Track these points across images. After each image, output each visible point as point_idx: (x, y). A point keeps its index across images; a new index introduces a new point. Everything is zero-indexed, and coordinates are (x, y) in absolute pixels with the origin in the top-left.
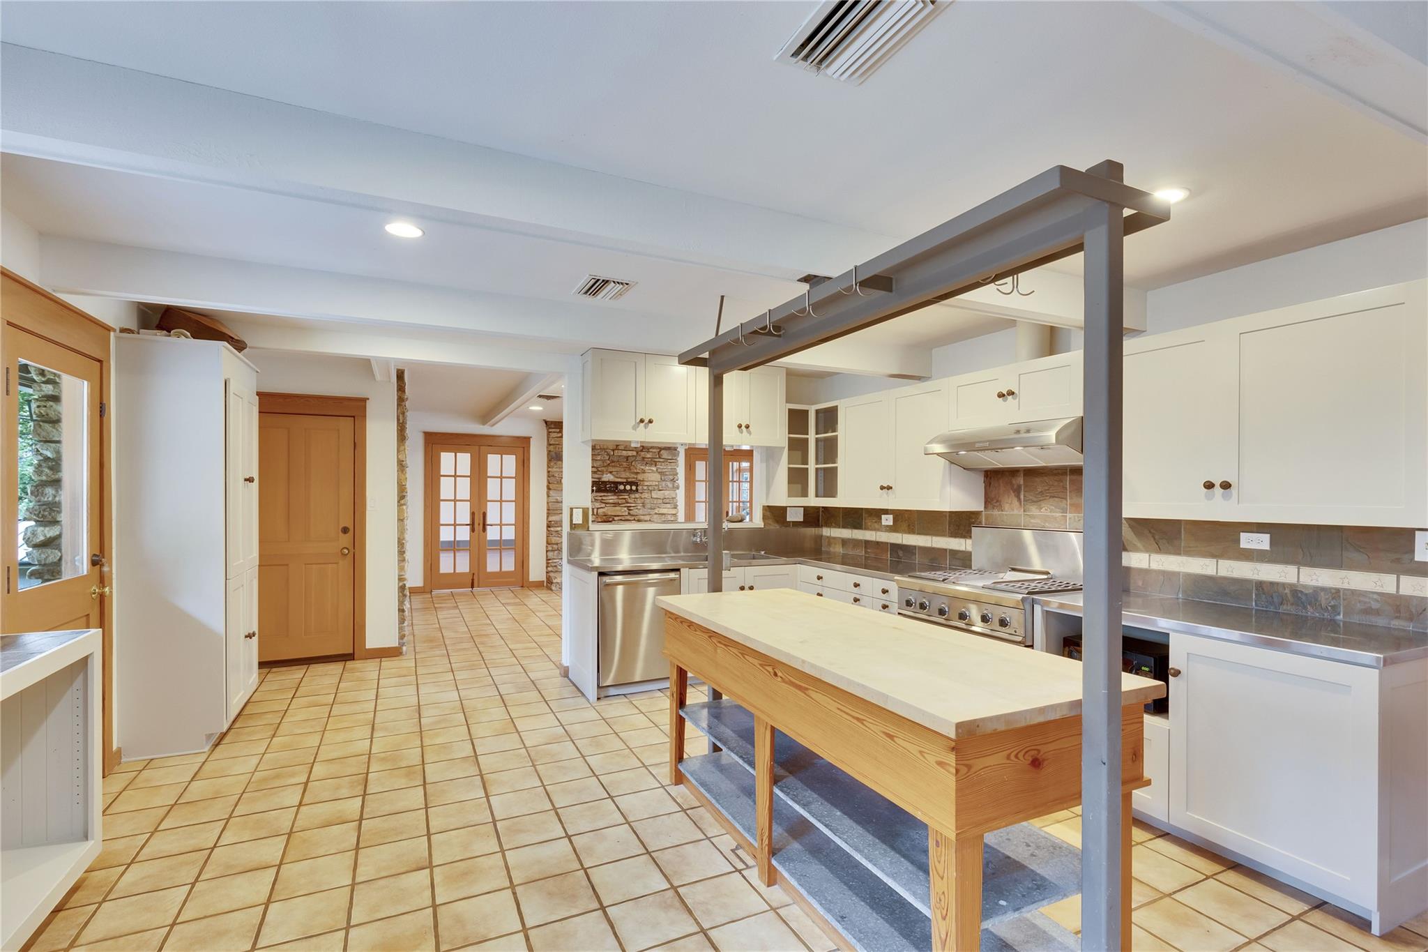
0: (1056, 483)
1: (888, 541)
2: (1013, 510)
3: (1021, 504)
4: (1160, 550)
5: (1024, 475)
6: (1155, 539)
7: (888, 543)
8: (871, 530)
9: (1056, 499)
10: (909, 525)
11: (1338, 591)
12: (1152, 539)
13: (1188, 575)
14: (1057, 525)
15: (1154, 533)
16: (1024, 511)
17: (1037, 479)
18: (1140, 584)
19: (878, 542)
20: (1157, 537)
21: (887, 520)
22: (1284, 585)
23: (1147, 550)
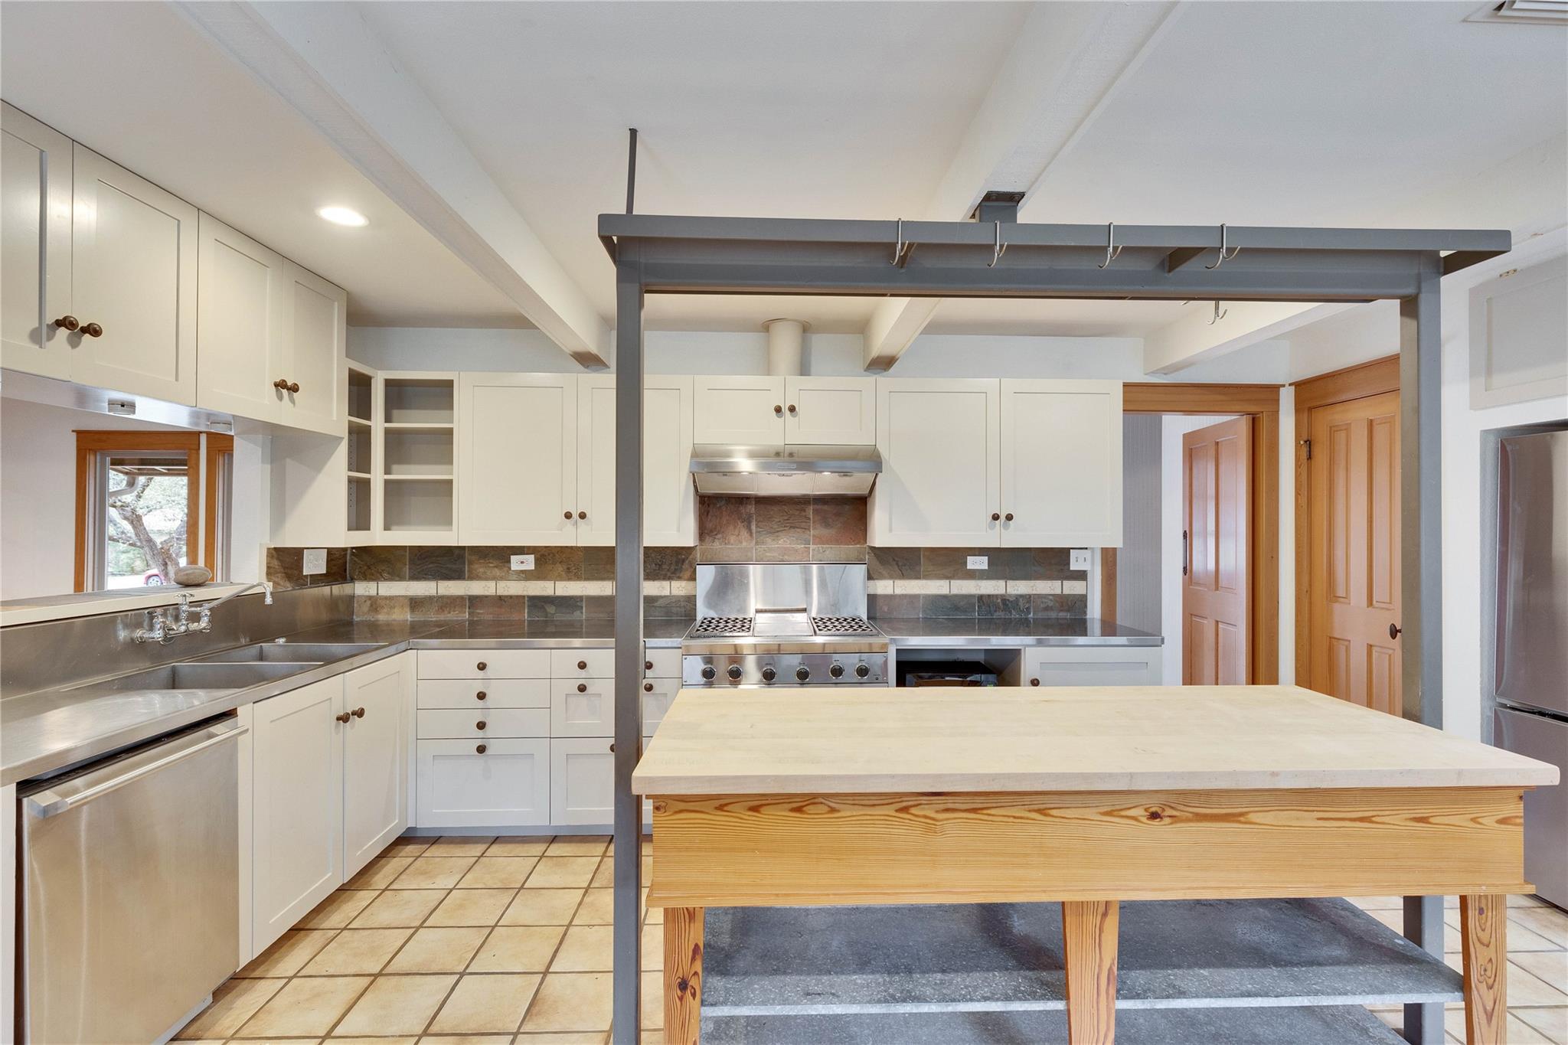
0: (797, 513)
1: (525, 593)
2: (741, 543)
3: (751, 535)
4: (903, 577)
5: (756, 503)
6: (898, 566)
7: (524, 597)
8: (487, 579)
9: (798, 530)
10: (568, 569)
11: (1030, 596)
12: (896, 567)
13: (927, 597)
14: (798, 558)
15: (898, 561)
16: (757, 543)
17: (773, 508)
18: (886, 610)
19: (500, 598)
20: (900, 564)
21: (529, 562)
22: (997, 596)
23: (891, 577)
